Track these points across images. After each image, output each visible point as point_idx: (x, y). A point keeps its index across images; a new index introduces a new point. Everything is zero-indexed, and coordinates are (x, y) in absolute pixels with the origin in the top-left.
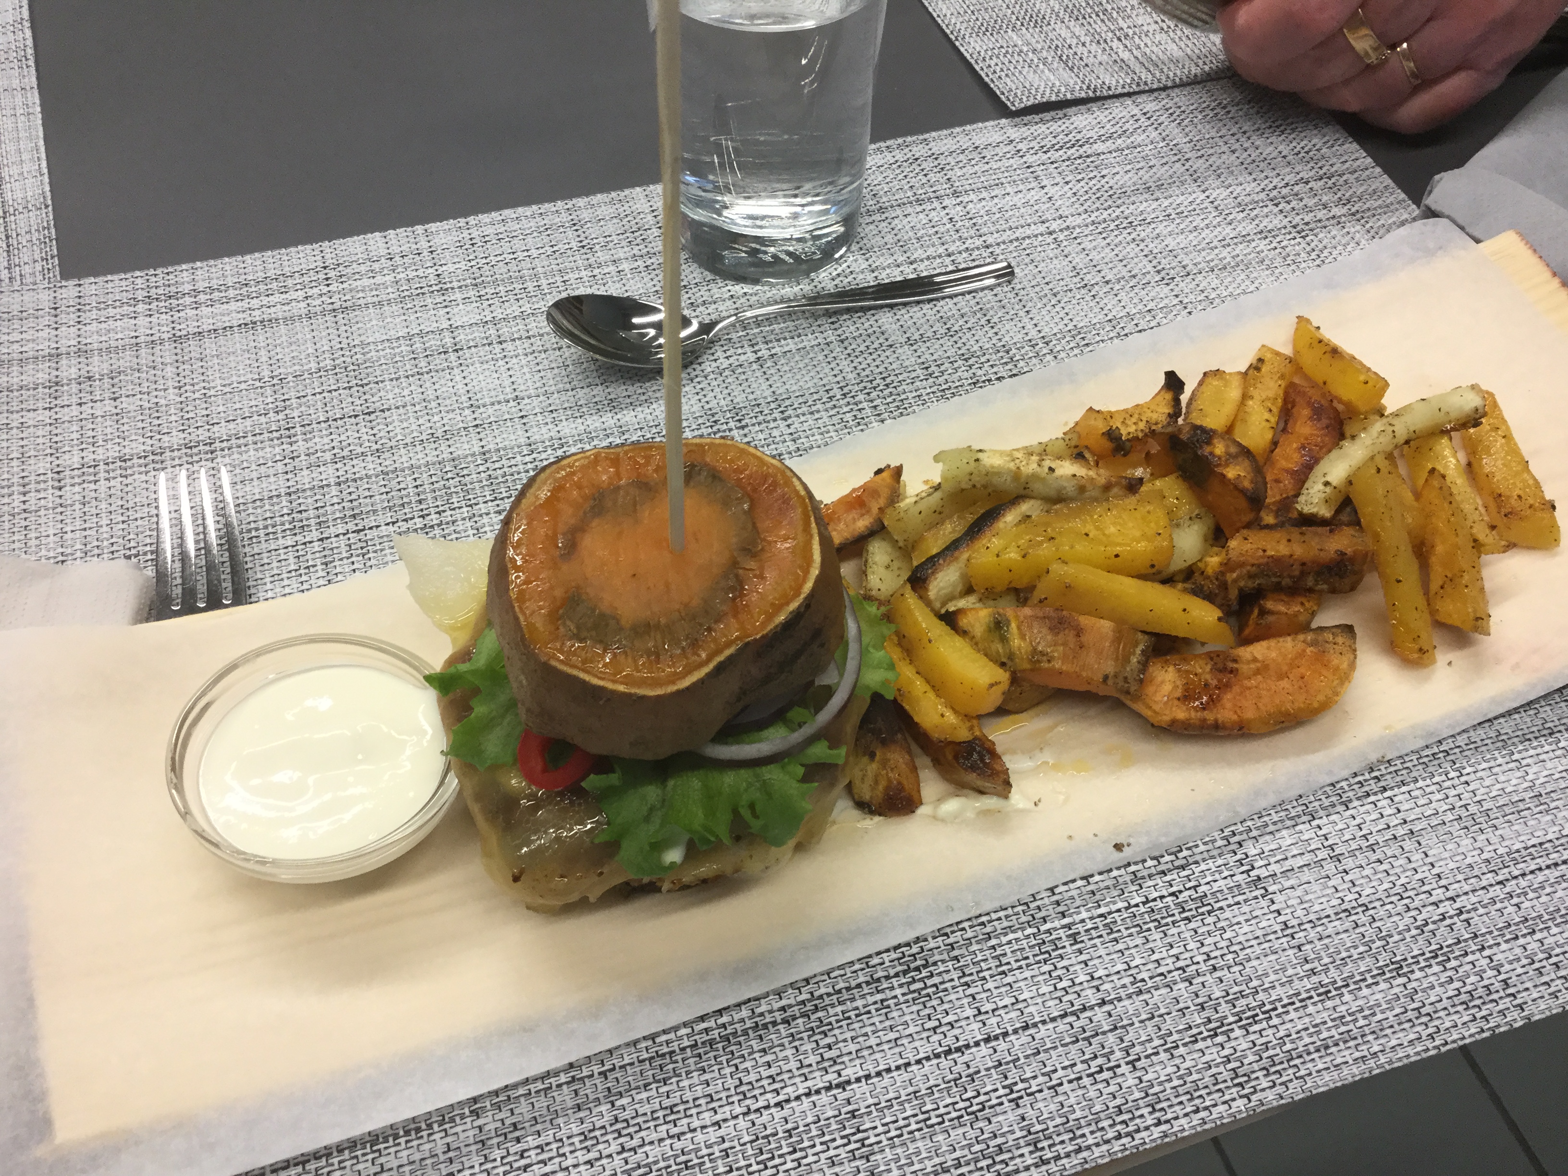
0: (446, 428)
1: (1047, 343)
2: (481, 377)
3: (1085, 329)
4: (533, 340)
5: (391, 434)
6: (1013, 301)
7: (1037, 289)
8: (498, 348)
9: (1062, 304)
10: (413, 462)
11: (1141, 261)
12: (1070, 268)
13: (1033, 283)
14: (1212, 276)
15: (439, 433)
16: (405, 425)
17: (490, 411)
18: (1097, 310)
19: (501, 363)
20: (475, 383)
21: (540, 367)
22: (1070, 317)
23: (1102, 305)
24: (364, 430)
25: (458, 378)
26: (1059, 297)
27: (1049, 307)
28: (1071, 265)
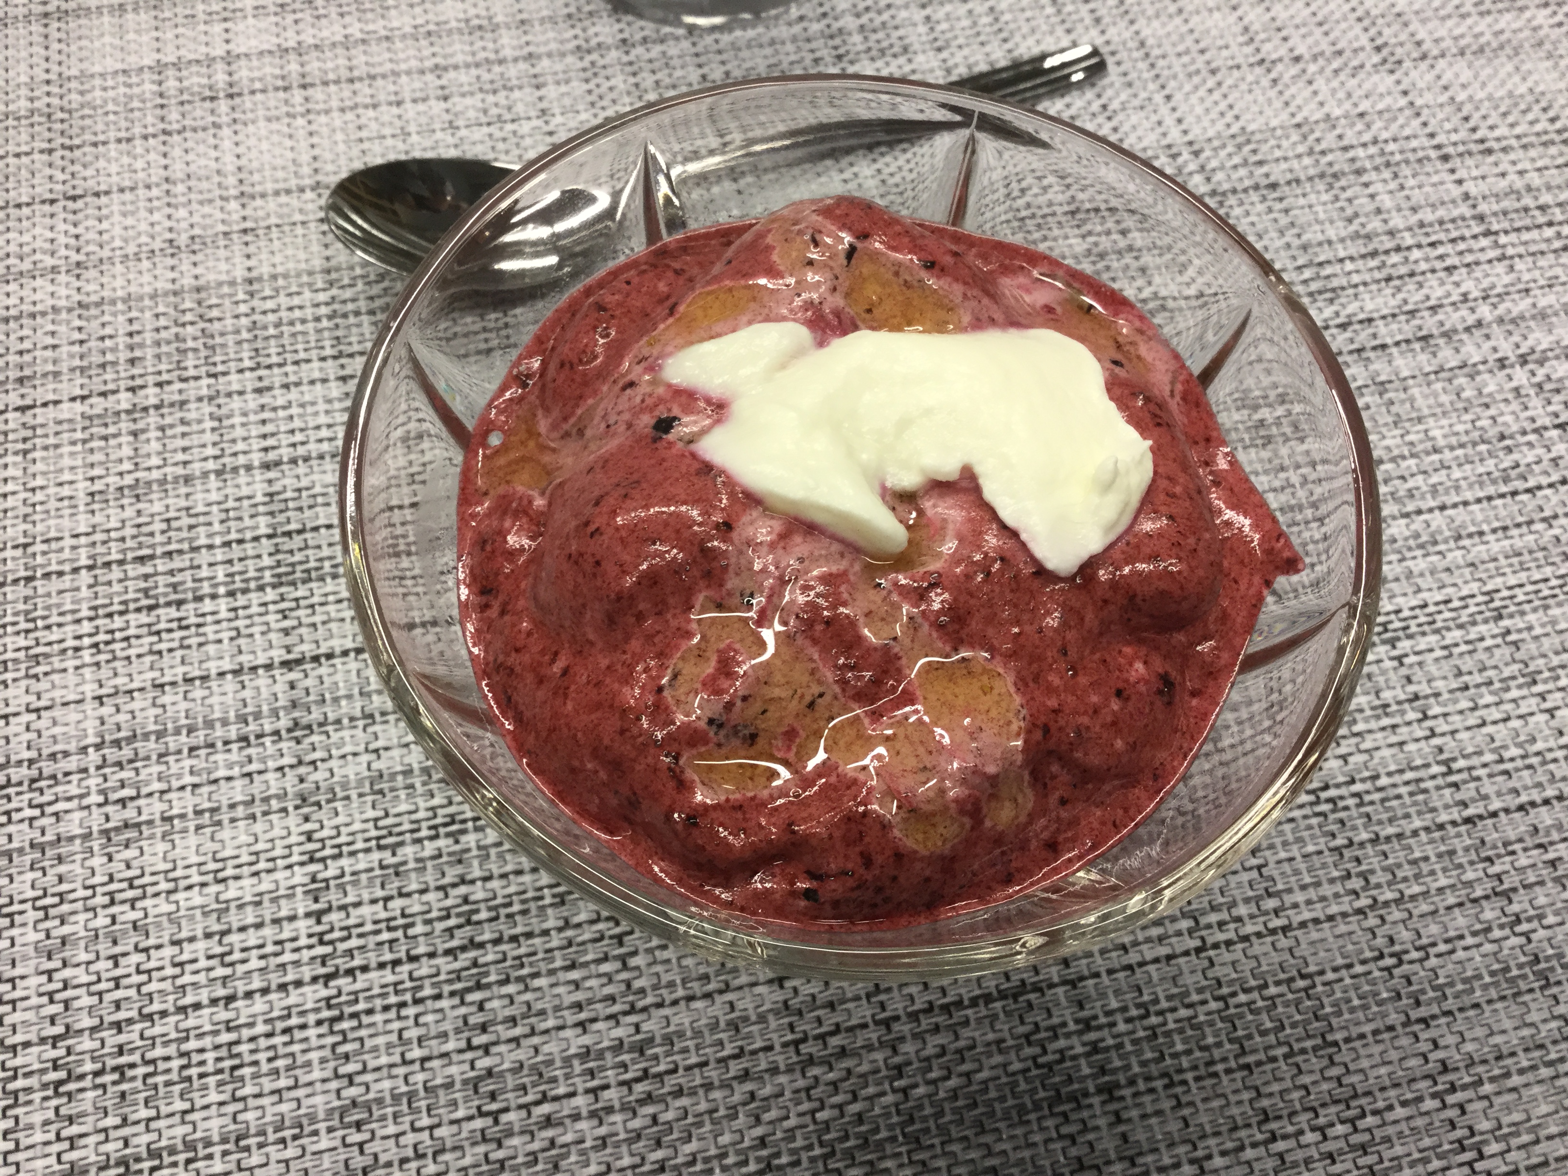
0: (197, 231)
1: (1196, 154)
2: (265, 146)
3: (1258, 137)
4: (357, 85)
5: (105, 237)
6: (1146, 75)
7: (1185, 59)
8: (297, 96)
9: (1224, 89)
10: (133, 289)
11: (1351, 28)
12: (1238, 29)
13: (1181, 48)
14: (1461, 64)
15: (183, 240)
16: (130, 221)
17: (272, 204)
18: (1278, 104)
19: (300, 121)
20: (254, 154)
21: (364, 134)
22: (1236, 111)
23: (1287, 94)
24: (62, 227)
25: (227, 144)
26: (1219, 76)
27: (1202, 92)
28: (1241, 25)
